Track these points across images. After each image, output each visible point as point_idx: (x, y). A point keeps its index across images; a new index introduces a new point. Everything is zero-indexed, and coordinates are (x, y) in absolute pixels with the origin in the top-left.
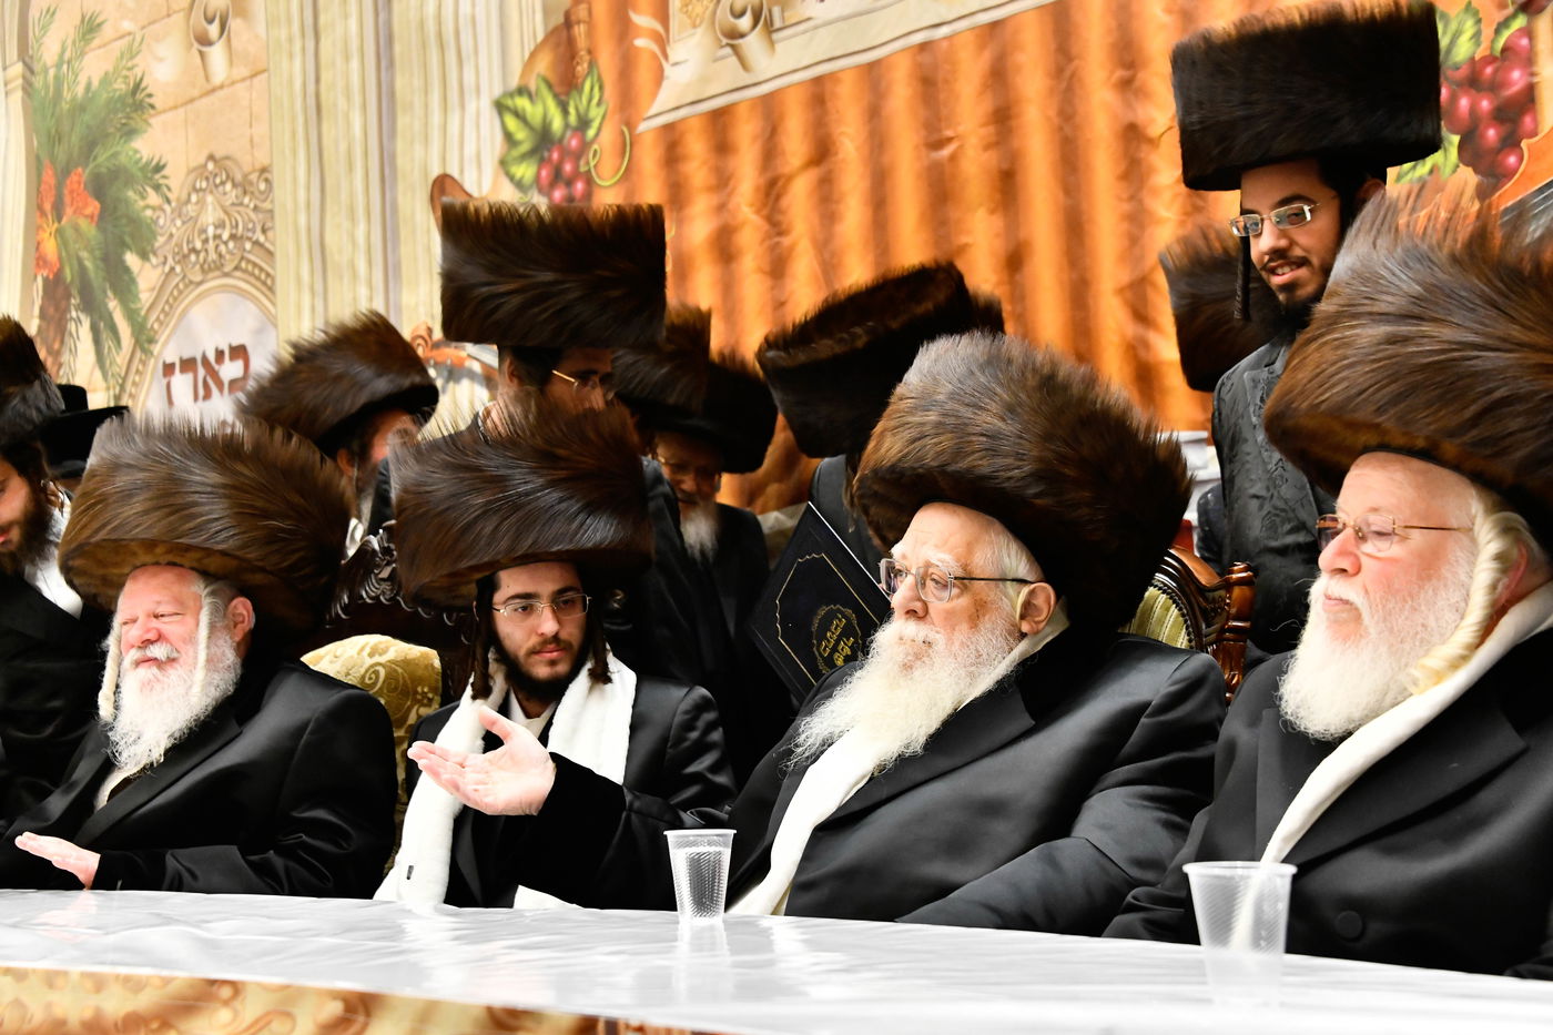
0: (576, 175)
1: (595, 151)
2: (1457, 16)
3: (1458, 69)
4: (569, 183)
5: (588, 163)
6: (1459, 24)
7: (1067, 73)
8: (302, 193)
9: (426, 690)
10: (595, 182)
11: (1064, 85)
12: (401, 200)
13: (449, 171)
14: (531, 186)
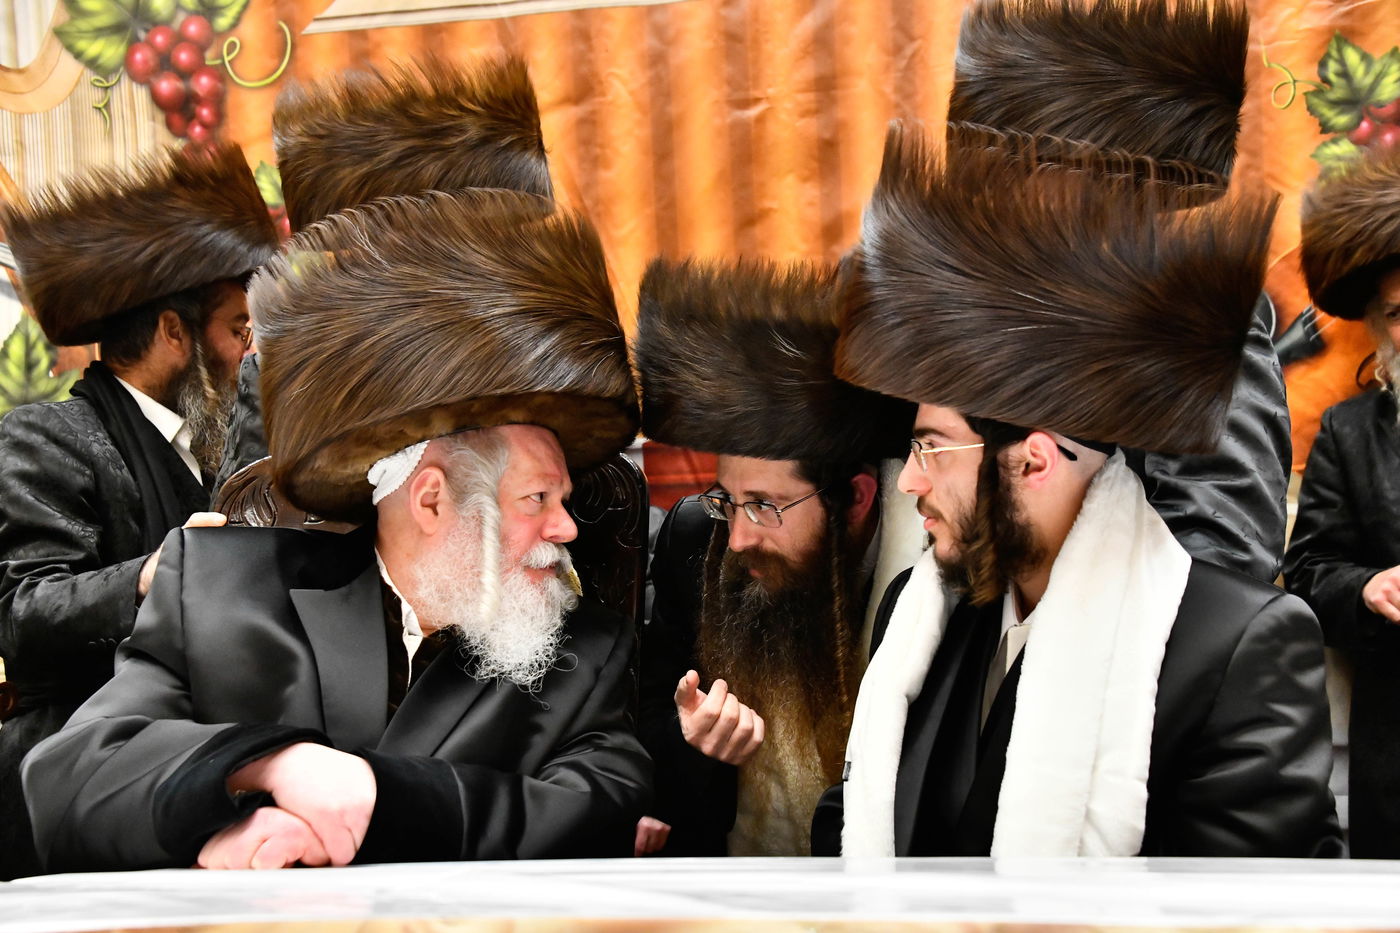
0: (199, 67)
1: (232, 46)
2: (1382, 58)
3: (1382, 106)
4: (185, 74)
5: (220, 56)
6: (1384, 66)
7: (908, 51)
10: (232, 80)
11: (903, 63)
14: (115, 70)
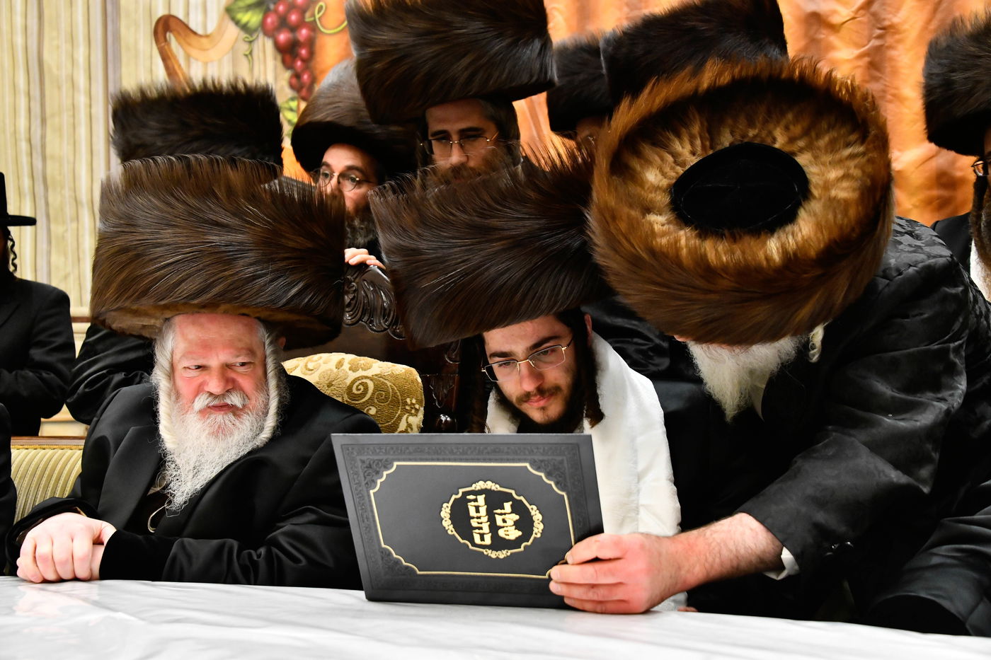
0: (301, 24)
1: (321, 8)
4: (294, 29)
5: (313, 15)
8: (19, 20)
9: (414, 401)
10: (320, 30)
12: (123, 31)
13: (174, 13)
14: (255, 30)
